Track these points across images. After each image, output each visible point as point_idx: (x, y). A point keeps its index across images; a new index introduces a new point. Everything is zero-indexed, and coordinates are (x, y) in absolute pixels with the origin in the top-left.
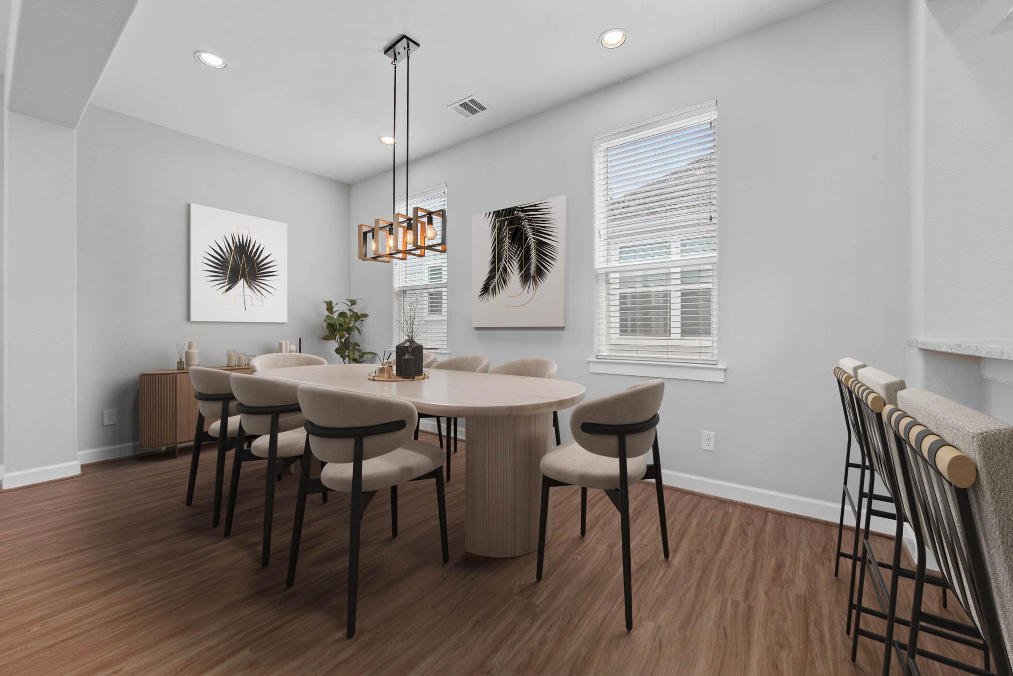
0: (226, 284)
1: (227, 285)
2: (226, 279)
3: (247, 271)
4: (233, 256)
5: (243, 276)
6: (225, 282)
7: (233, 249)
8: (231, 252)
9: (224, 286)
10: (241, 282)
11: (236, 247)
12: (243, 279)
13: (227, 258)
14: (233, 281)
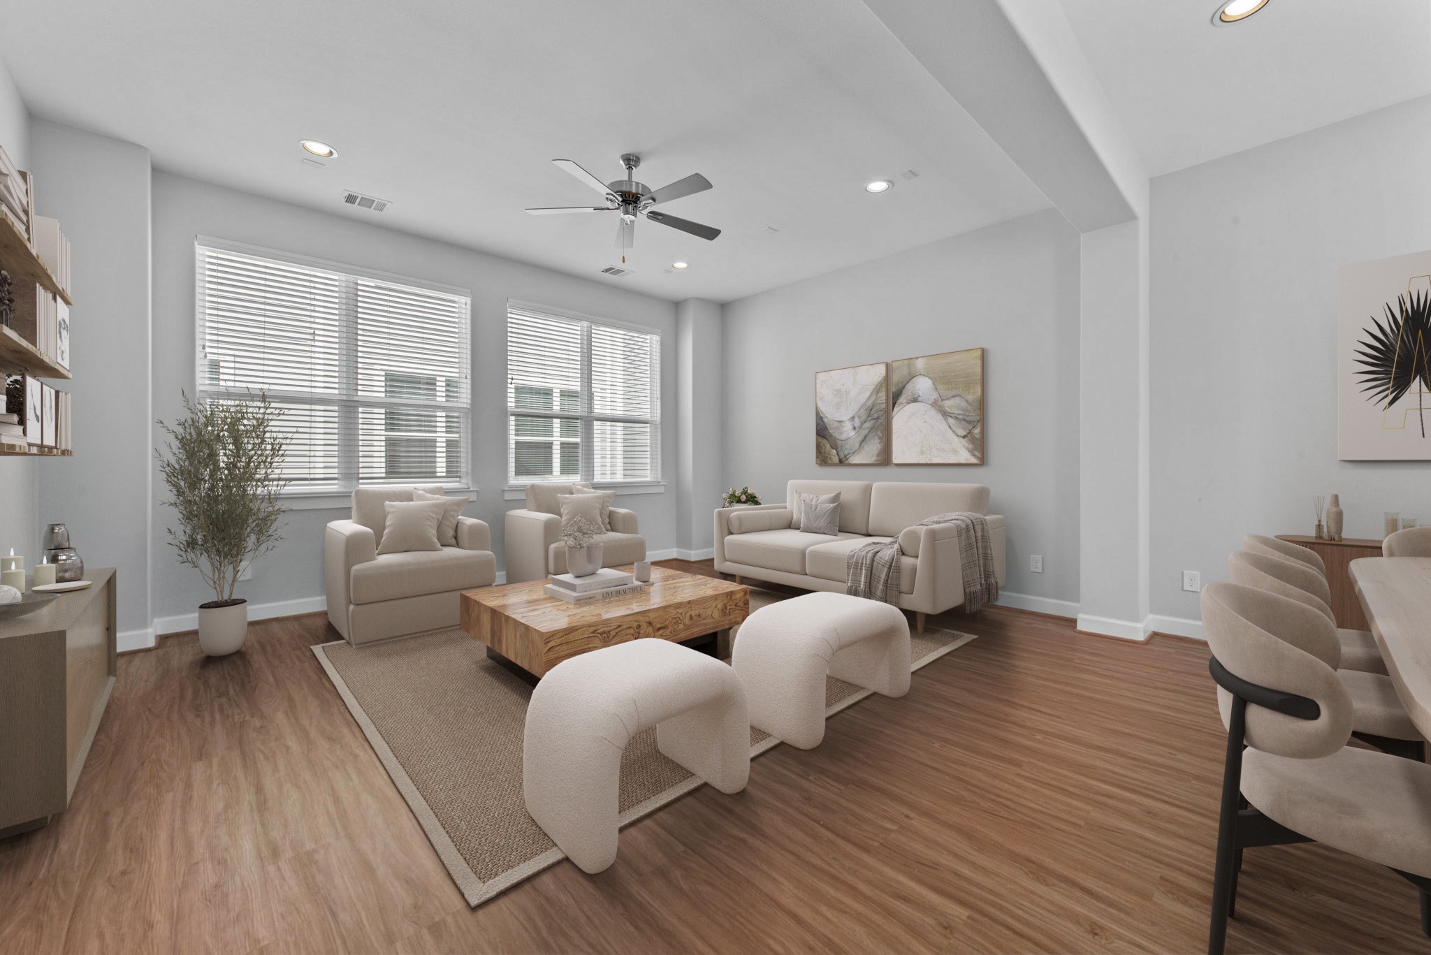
0: (1389, 391)
1: (1391, 393)
2: (1389, 383)
3: (1425, 360)
4: (1402, 335)
5: (1420, 371)
6: (1388, 389)
7: (1401, 324)
8: (1398, 331)
9: (1387, 396)
10: (1416, 384)
11: (1406, 319)
12: (1418, 377)
13: (1391, 343)
14: (1401, 386)
